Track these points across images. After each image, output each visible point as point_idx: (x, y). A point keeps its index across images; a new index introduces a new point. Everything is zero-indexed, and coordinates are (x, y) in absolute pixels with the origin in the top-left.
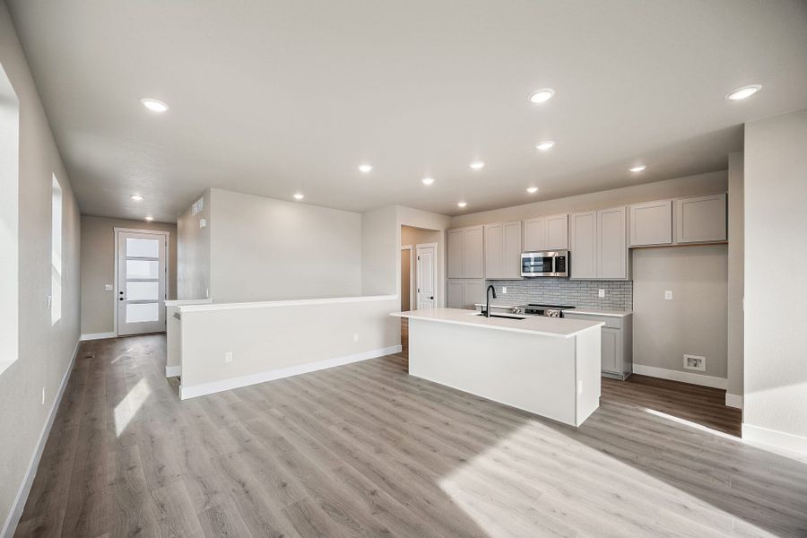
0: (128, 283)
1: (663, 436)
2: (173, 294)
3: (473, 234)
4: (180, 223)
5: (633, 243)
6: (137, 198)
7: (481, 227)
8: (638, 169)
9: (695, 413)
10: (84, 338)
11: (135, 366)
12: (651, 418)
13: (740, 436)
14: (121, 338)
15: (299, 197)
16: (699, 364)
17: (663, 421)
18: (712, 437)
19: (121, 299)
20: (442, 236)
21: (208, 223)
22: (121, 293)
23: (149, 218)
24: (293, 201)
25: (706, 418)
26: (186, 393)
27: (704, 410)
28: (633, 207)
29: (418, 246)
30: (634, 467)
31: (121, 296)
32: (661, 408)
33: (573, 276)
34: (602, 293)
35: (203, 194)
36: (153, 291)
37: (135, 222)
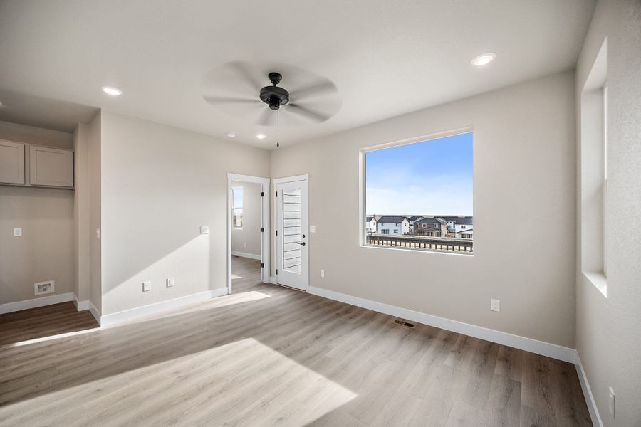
1: (48, 356)
9: (61, 326)
12: (24, 349)
16: (48, 288)
17: (39, 346)
18: (83, 336)
25: (71, 326)
27: (66, 321)
30: (37, 396)
32: (28, 337)
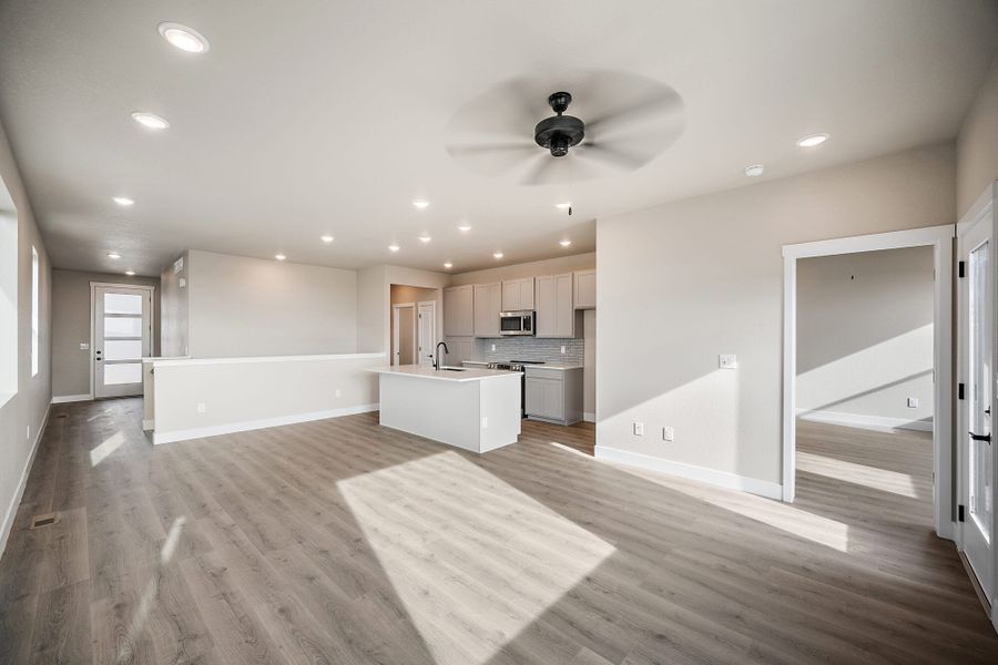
0: (106, 342)
2: (157, 353)
3: (465, 292)
4: (163, 277)
5: (579, 305)
6: (114, 256)
7: (471, 286)
8: (566, 244)
10: (56, 400)
11: (112, 423)
13: (593, 455)
14: (98, 401)
15: (281, 257)
19: (99, 359)
20: (440, 294)
21: (187, 282)
22: (99, 352)
23: (130, 273)
24: (275, 260)
26: (158, 439)
28: (577, 274)
29: (420, 304)
31: (99, 356)
33: (539, 335)
34: (563, 350)
35: (183, 255)
36: (135, 350)
37: (114, 277)
